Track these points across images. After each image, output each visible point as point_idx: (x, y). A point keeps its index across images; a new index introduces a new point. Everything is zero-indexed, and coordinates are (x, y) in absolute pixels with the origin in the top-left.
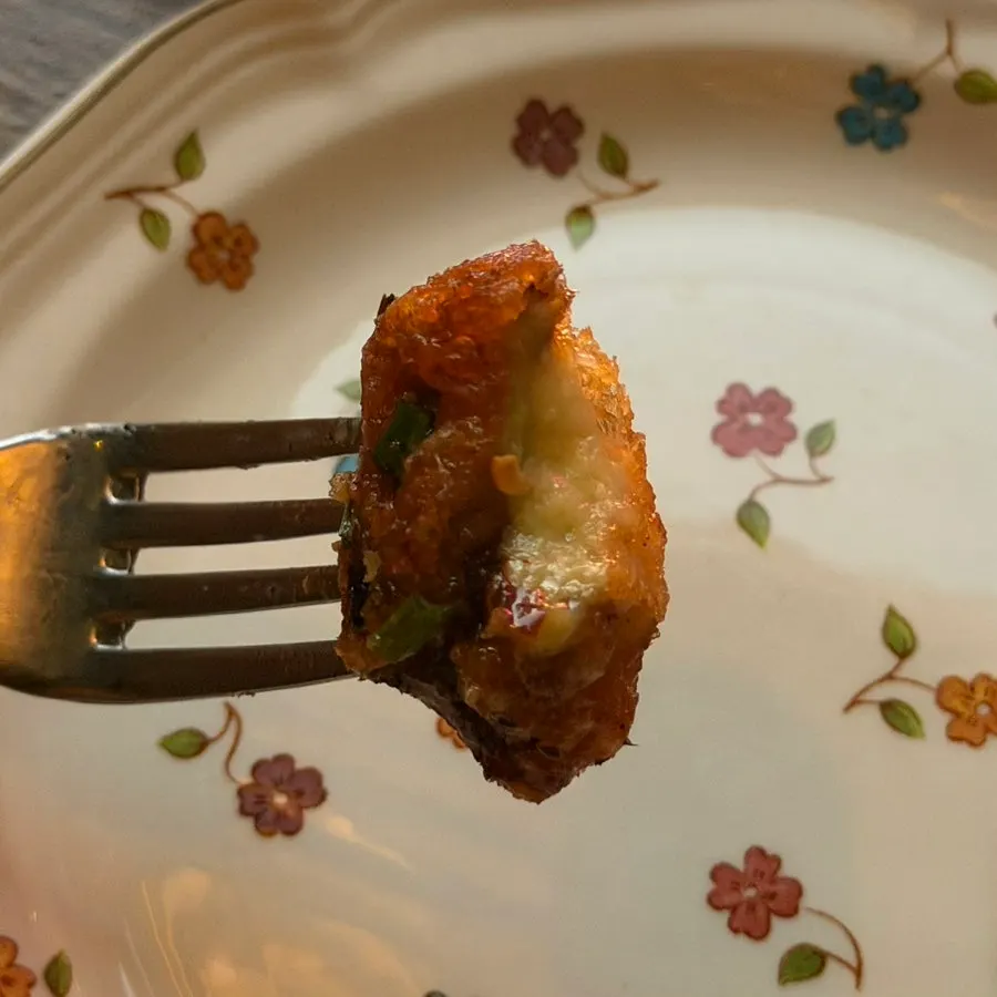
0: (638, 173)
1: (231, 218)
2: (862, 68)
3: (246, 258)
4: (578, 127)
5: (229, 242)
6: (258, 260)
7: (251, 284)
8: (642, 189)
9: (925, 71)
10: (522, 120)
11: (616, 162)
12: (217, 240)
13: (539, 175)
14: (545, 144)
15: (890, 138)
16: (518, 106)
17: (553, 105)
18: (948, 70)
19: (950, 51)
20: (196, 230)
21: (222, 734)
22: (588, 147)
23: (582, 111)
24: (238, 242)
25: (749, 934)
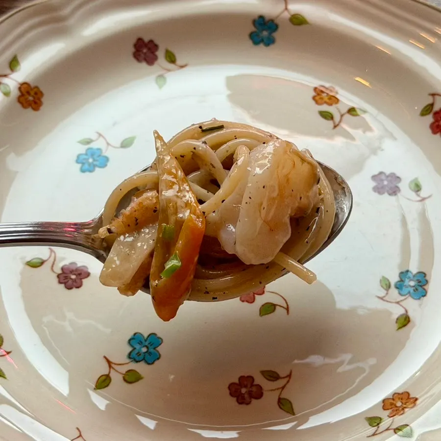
0: (179, 62)
1: (32, 85)
2: (256, 17)
3: (39, 99)
4: (156, 47)
5: (32, 93)
6: (43, 100)
7: (42, 108)
8: (182, 67)
9: (278, 16)
10: (135, 46)
11: (171, 58)
12: (28, 93)
13: (144, 65)
14: (145, 54)
15: (269, 42)
16: (134, 41)
17: (146, 39)
18: (286, 15)
19: (286, 9)
20: (20, 89)
21: (50, 257)
22: (160, 54)
23: (157, 42)
24: (36, 93)
25: (247, 302)
